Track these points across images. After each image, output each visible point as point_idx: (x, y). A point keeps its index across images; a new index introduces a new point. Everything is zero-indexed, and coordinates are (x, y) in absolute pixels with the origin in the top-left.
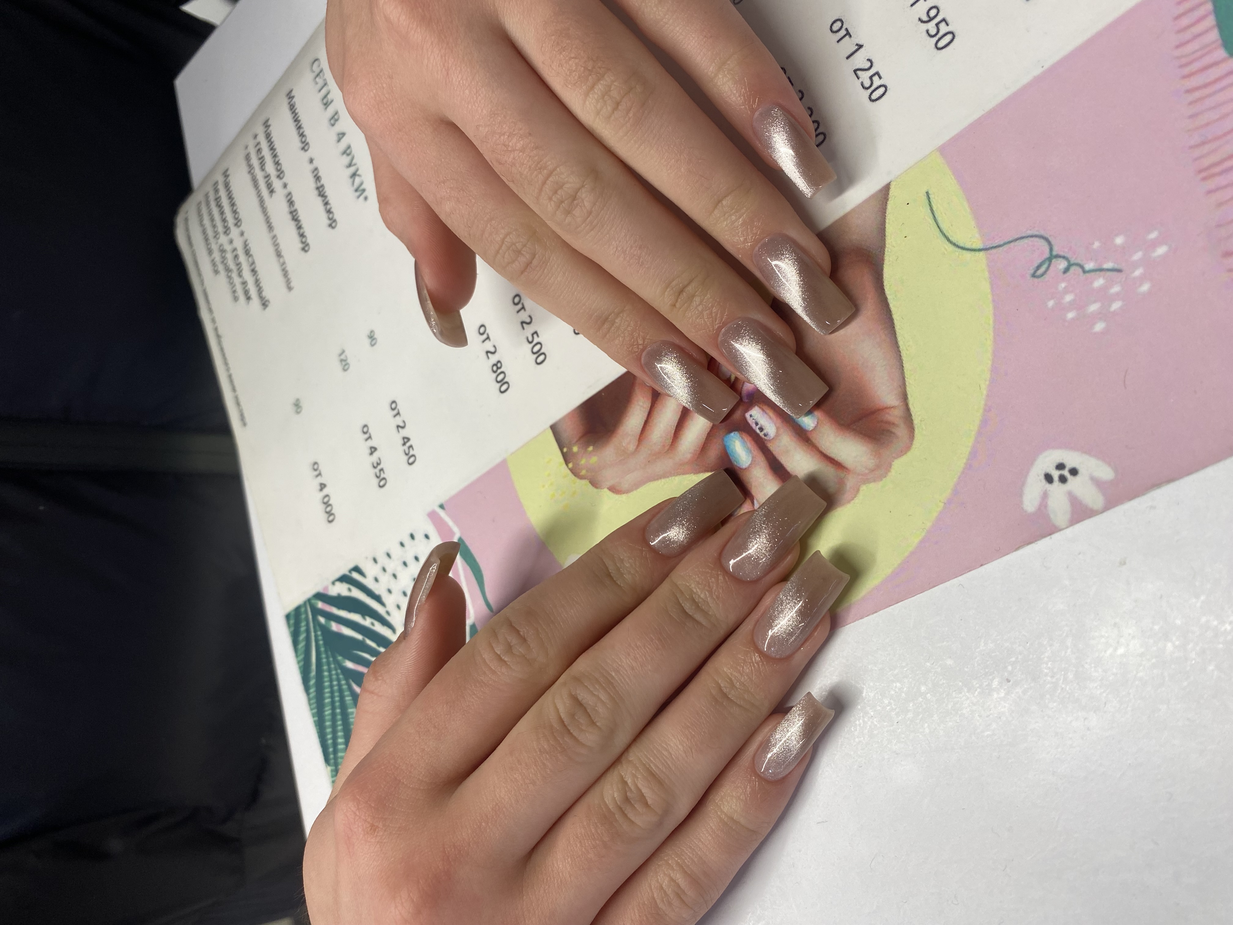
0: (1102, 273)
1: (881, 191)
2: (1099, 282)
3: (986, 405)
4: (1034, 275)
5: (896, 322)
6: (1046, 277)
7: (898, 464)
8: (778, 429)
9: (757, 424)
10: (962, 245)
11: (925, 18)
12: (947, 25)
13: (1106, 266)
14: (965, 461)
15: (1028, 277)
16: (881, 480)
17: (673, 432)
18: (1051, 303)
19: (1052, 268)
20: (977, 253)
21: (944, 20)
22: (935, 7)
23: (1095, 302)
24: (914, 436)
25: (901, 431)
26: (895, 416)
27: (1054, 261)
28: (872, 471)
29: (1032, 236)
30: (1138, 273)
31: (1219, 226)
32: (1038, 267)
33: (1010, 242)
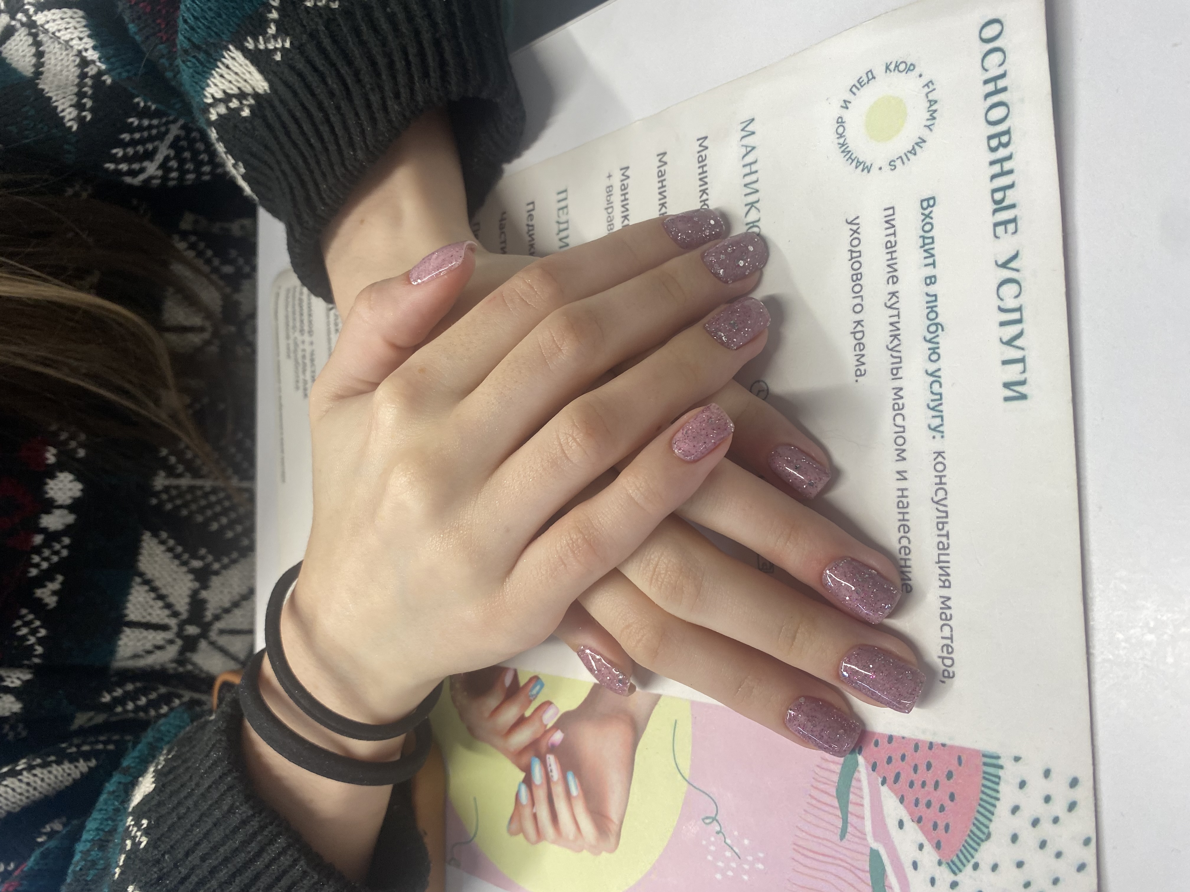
0: (732, 851)
1: (655, 695)
2: (728, 854)
3: (655, 864)
4: (703, 820)
5: (634, 778)
6: (708, 827)
7: (604, 854)
8: (559, 779)
9: (550, 765)
10: (680, 768)
13: (735, 848)
15: (700, 818)
16: (595, 856)
17: (508, 728)
19: (712, 824)
20: (684, 781)
23: (723, 862)
24: (617, 847)
25: (613, 840)
26: (614, 828)
27: (715, 822)
28: (592, 846)
29: (711, 798)
31: (789, 880)
32: (707, 818)
33: (700, 790)
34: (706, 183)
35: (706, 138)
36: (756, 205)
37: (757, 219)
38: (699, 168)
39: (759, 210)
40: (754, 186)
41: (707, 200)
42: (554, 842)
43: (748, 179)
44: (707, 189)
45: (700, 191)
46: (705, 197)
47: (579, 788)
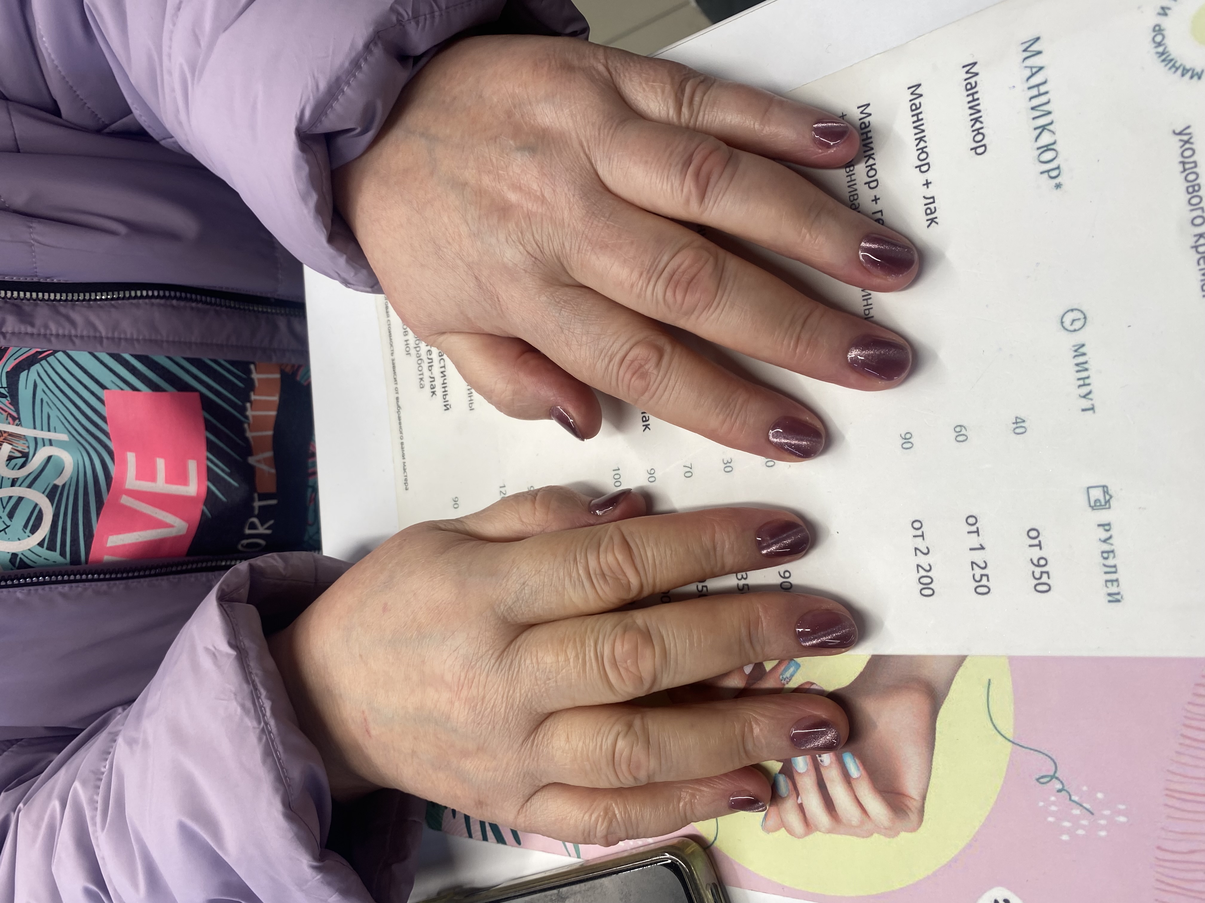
0: (1081, 808)
1: (958, 657)
2: (1077, 812)
3: (974, 836)
5: (936, 748)
6: (1045, 786)
7: (904, 835)
8: (831, 762)
10: (999, 729)
11: (1035, 562)
12: (1049, 578)
13: (1085, 805)
14: (948, 860)
15: (1034, 779)
16: (890, 838)
18: (1041, 804)
19: (1051, 783)
20: (1007, 741)
21: (1047, 573)
22: (1045, 559)
23: (1069, 821)
24: (921, 824)
25: (914, 817)
26: (914, 805)
27: (1054, 779)
28: (886, 829)
29: (1047, 755)
30: (1103, 822)
31: (1163, 829)
32: (1043, 777)
33: (1031, 749)
34: (979, 111)
35: (975, 64)
36: (1048, 127)
37: (1052, 141)
38: (968, 96)
39: (1053, 133)
40: (1046, 108)
41: (982, 128)
42: (830, 831)
43: (1035, 102)
44: (980, 117)
45: (971, 120)
46: (978, 125)
47: (861, 768)
